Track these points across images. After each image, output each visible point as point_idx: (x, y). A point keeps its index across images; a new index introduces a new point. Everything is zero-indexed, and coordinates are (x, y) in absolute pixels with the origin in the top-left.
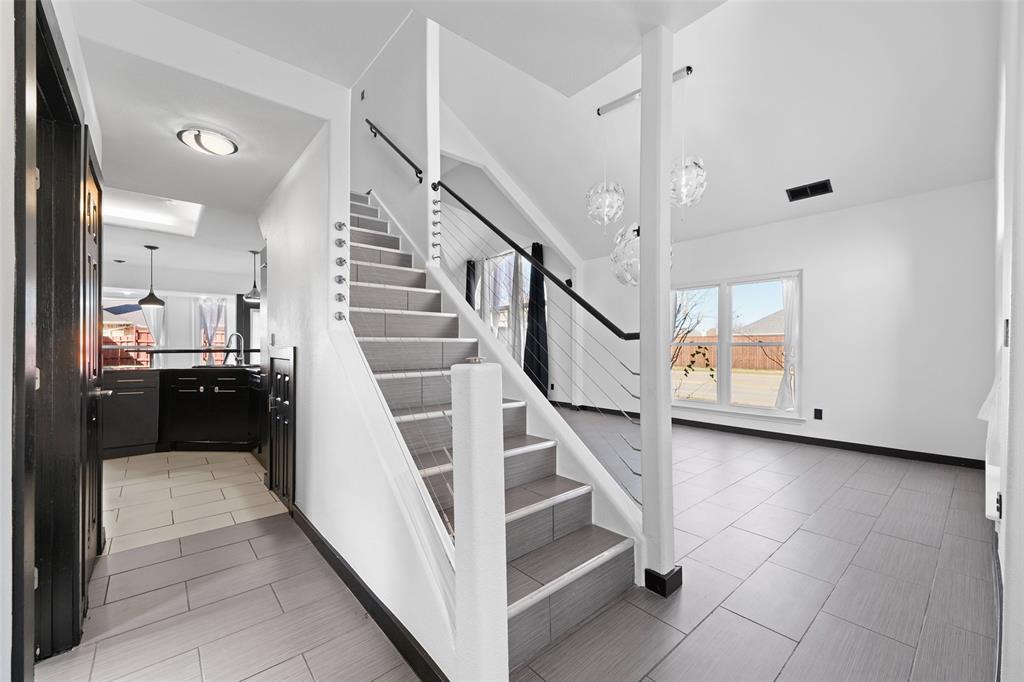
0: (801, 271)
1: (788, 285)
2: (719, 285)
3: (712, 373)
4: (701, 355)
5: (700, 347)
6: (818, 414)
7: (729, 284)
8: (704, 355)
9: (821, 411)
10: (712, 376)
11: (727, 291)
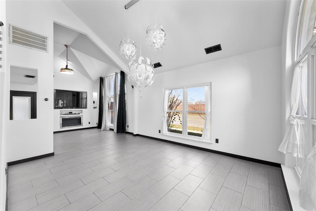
0: (211, 83)
1: (207, 88)
2: (183, 88)
3: (181, 122)
4: (177, 115)
5: (177, 112)
6: (217, 141)
7: (186, 88)
8: (178, 115)
9: (218, 139)
10: (181, 124)
11: (186, 90)
